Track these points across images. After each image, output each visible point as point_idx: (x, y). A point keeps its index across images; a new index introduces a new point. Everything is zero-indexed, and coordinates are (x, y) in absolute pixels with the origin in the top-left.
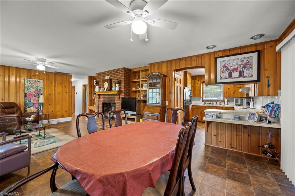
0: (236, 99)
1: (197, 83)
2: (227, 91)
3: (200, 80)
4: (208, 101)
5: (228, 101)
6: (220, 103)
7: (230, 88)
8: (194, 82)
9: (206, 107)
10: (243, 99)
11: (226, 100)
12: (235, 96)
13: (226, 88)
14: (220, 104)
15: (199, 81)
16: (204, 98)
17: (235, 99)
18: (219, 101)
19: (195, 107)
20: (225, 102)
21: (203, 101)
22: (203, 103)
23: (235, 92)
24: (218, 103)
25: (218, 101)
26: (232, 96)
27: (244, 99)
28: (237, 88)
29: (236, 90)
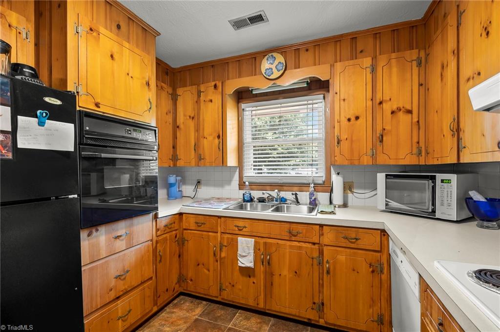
0: (387, 175)
1: (211, 101)
2: (344, 137)
3: (219, 85)
4: (262, 186)
5: (348, 187)
6: (311, 194)
7: (357, 118)
8: (199, 93)
9: (241, 223)
10: (433, 178)
11: (337, 181)
12: (382, 159)
13: (337, 117)
14: (313, 205)
15: (215, 86)
16: (250, 173)
17: (381, 177)
18: (308, 185)
19: (192, 220)
20: (331, 191)
21: (242, 185)
22: (239, 195)
23: (381, 141)
24: (304, 197)
25: (302, 186)
26: (366, 160)
27: (439, 177)
28: (393, 112)
29: (388, 127)
